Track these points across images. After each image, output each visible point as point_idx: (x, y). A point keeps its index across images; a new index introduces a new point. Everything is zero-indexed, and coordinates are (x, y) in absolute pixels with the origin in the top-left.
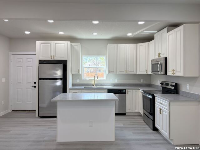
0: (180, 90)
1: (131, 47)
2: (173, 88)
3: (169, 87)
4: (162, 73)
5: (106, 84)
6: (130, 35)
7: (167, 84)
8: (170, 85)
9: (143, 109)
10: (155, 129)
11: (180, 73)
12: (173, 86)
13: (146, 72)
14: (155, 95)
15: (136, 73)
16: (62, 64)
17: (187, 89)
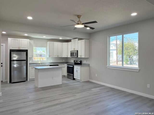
0: (82, 63)
1: (59, 44)
2: (80, 62)
3: (78, 62)
4: (76, 57)
5: (46, 63)
6: (61, 38)
7: (77, 61)
8: (78, 61)
9: (67, 72)
10: (74, 79)
11: (83, 57)
15: (62, 57)
16: (26, 52)
17: (85, 62)
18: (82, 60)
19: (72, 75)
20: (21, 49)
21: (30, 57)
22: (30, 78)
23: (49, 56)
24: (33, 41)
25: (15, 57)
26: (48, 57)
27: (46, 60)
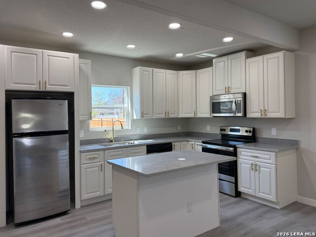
0: (258, 136)
1: (170, 75)
2: (251, 134)
4: (240, 115)
7: (237, 131)
8: (243, 131)
10: (238, 194)
12: (250, 132)
13: (193, 114)
14: (237, 146)
15: (177, 116)
16: (67, 101)
17: (273, 134)
18: (256, 127)
19: (232, 179)
20: (49, 88)
21: (82, 118)
22: (86, 196)
23: (142, 114)
24: (89, 62)
25: (26, 120)
26: (135, 117)
27: (130, 128)
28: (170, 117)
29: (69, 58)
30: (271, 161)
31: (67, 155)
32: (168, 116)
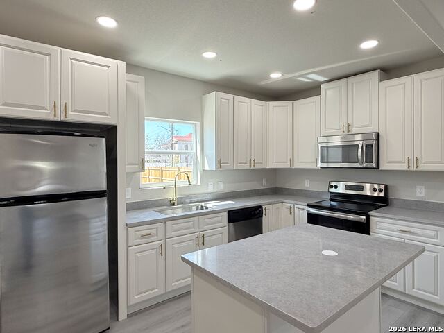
2: (382, 195)
3: (368, 192)
4: (370, 165)
8: (367, 189)
12: (381, 191)
14: (370, 213)
15: (267, 165)
16: (104, 139)
17: (418, 194)
20: (73, 117)
21: (129, 168)
22: (136, 298)
23: (219, 162)
26: (207, 168)
27: (199, 184)
28: (256, 167)
29: (108, 67)
30: (438, 241)
31: (104, 225)
32: (254, 166)
